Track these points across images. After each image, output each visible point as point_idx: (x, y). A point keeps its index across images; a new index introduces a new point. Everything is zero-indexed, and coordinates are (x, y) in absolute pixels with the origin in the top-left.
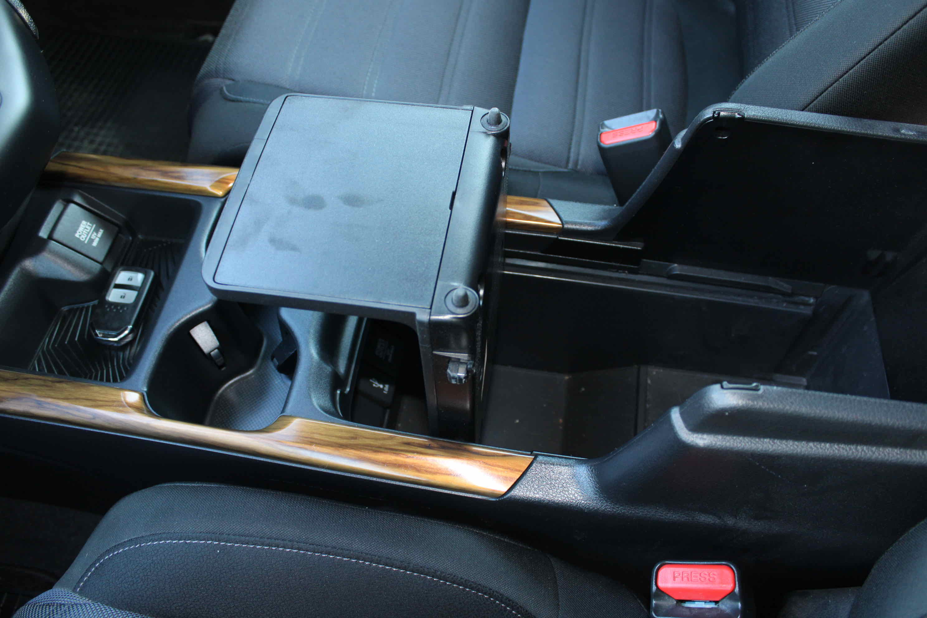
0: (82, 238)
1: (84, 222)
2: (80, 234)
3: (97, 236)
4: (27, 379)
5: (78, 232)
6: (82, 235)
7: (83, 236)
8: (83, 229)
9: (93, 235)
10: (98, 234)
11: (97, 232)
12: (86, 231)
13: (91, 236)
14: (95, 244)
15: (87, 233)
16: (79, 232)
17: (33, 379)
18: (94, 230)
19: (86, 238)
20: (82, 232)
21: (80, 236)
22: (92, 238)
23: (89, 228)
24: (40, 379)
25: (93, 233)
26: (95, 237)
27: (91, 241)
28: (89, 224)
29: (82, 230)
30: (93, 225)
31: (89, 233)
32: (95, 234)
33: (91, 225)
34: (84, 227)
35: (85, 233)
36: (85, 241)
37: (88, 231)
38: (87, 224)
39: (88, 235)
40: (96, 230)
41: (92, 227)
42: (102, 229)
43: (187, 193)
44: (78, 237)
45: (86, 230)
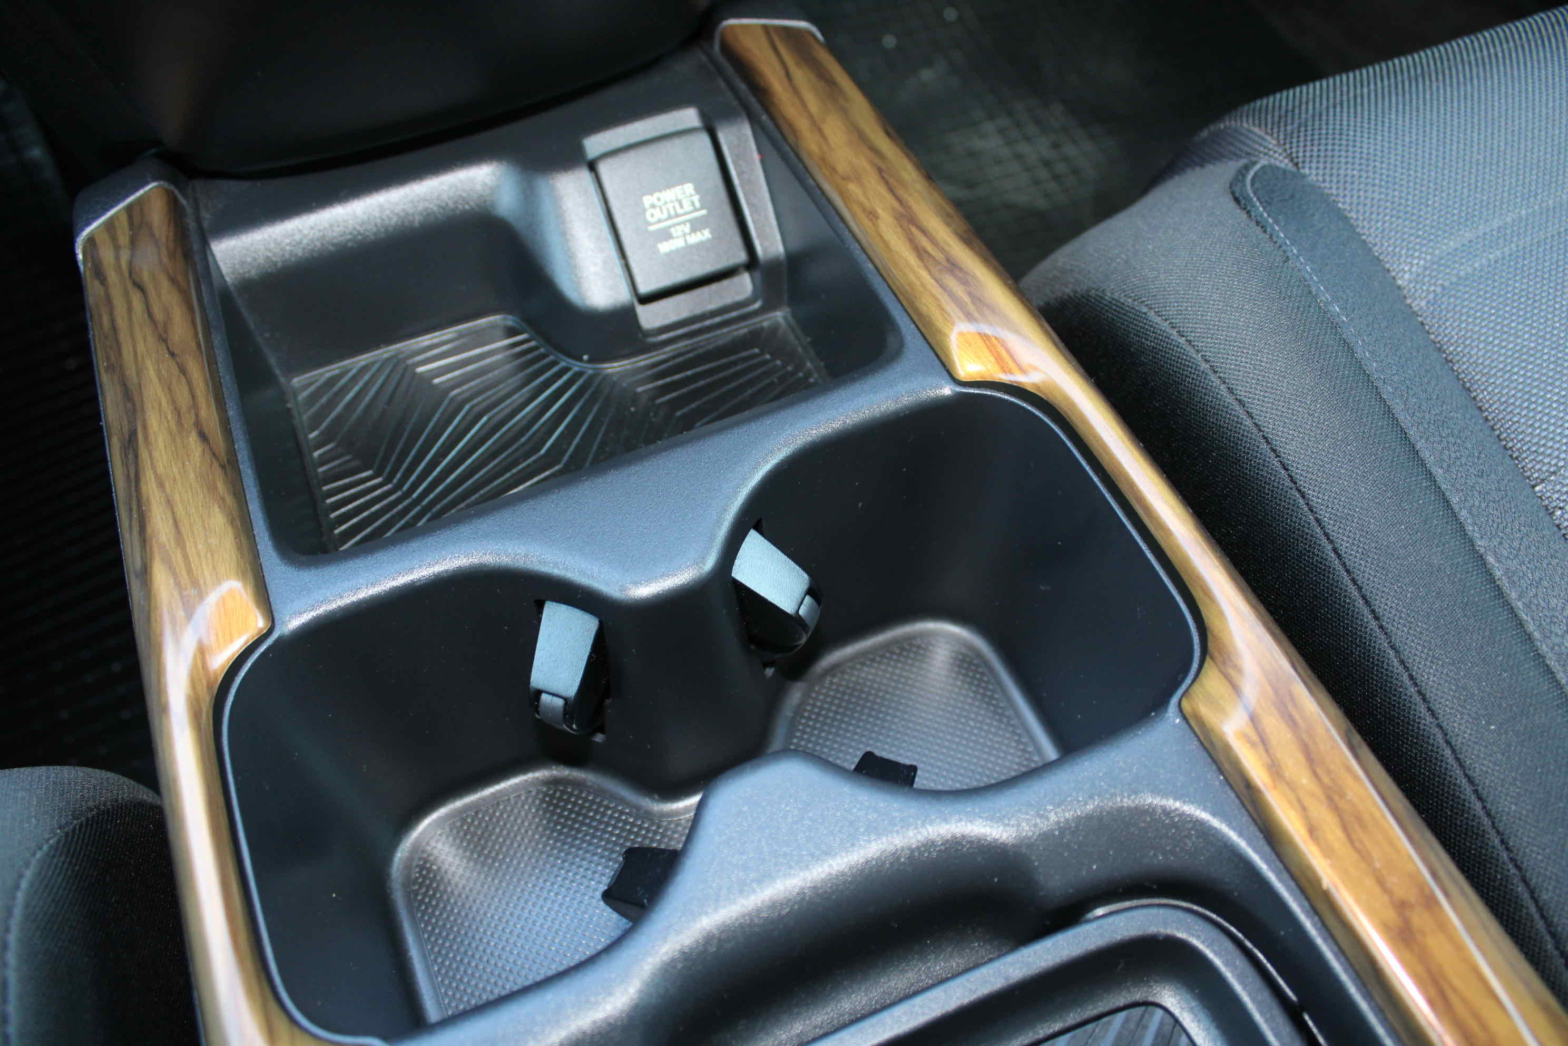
0: (652, 215)
1: (689, 188)
2: (657, 203)
3: (685, 235)
4: (183, 371)
5: (657, 195)
6: (658, 209)
7: (657, 212)
8: (674, 199)
9: (679, 228)
10: (693, 235)
11: (694, 230)
12: (674, 207)
13: (674, 225)
14: (665, 247)
15: (672, 213)
16: (659, 200)
17: (189, 383)
18: (690, 221)
19: (660, 221)
20: (666, 203)
21: (653, 206)
22: (673, 230)
23: (687, 207)
24: (193, 397)
25: (684, 223)
26: (680, 233)
27: (666, 235)
28: (696, 199)
29: (668, 200)
30: (702, 208)
31: (677, 215)
32: (687, 228)
33: (697, 205)
34: (680, 197)
35: (668, 210)
36: (651, 224)
37: (680, 211)
38: (691, 196)
39: (670, 217)
40: (696, 225)
41: (696, 210)
42: (711, 233)
43: (905, 303)
44: (647, 205)
45: (677, 205)
